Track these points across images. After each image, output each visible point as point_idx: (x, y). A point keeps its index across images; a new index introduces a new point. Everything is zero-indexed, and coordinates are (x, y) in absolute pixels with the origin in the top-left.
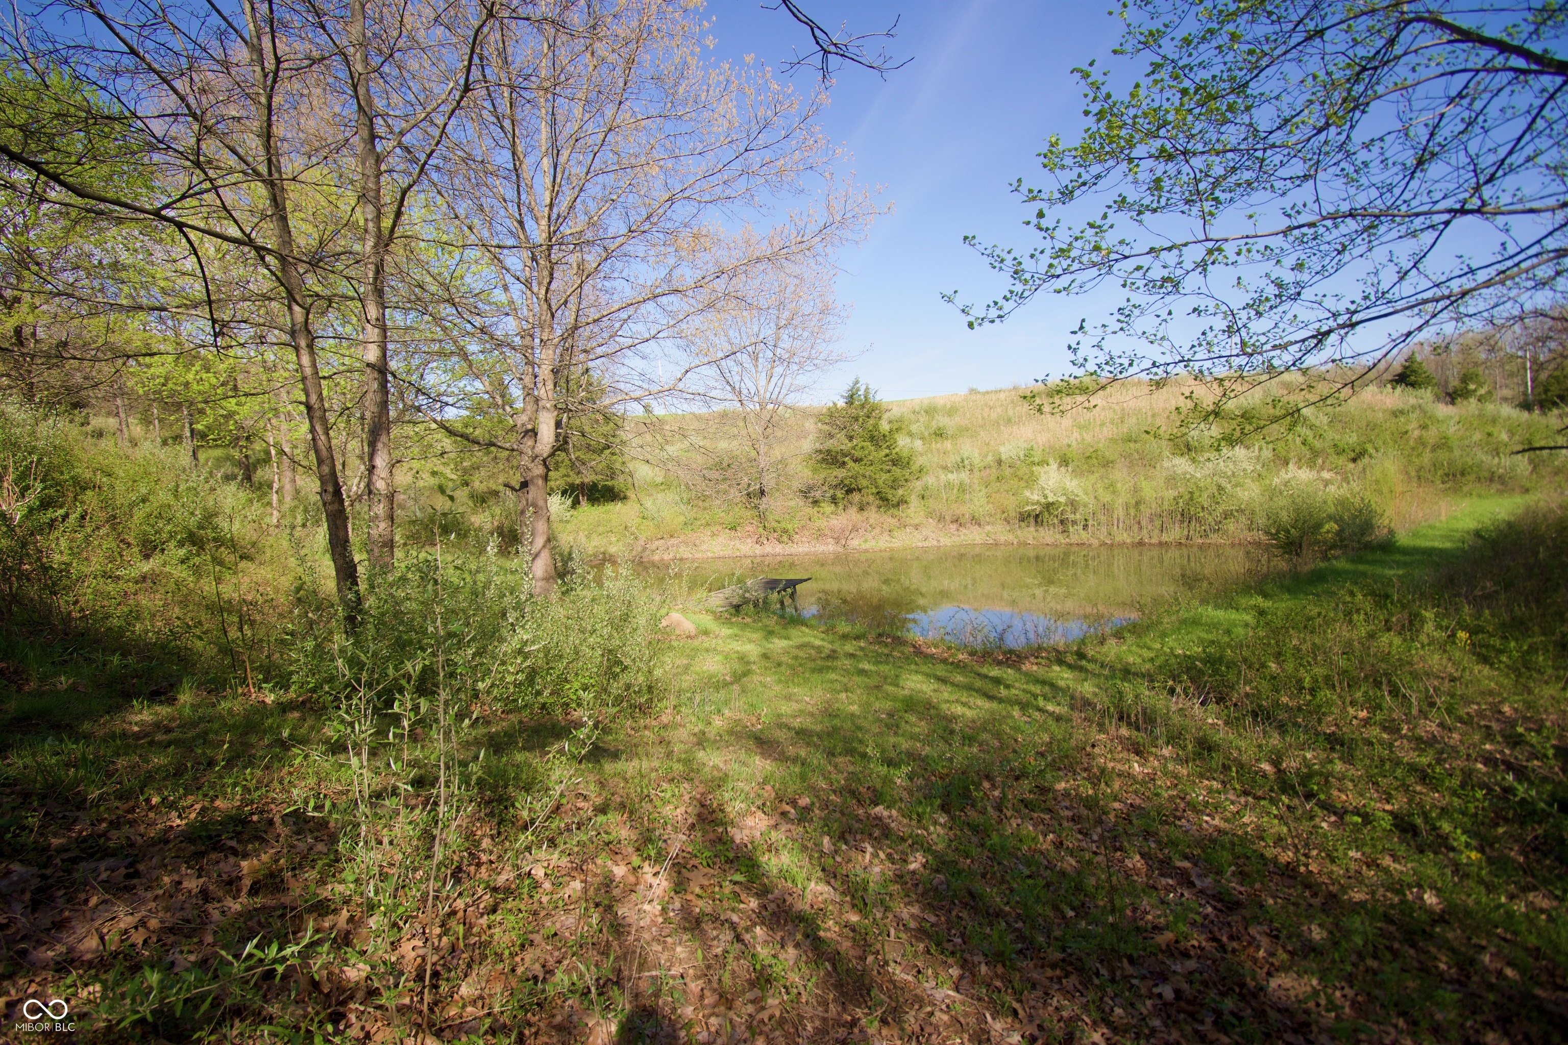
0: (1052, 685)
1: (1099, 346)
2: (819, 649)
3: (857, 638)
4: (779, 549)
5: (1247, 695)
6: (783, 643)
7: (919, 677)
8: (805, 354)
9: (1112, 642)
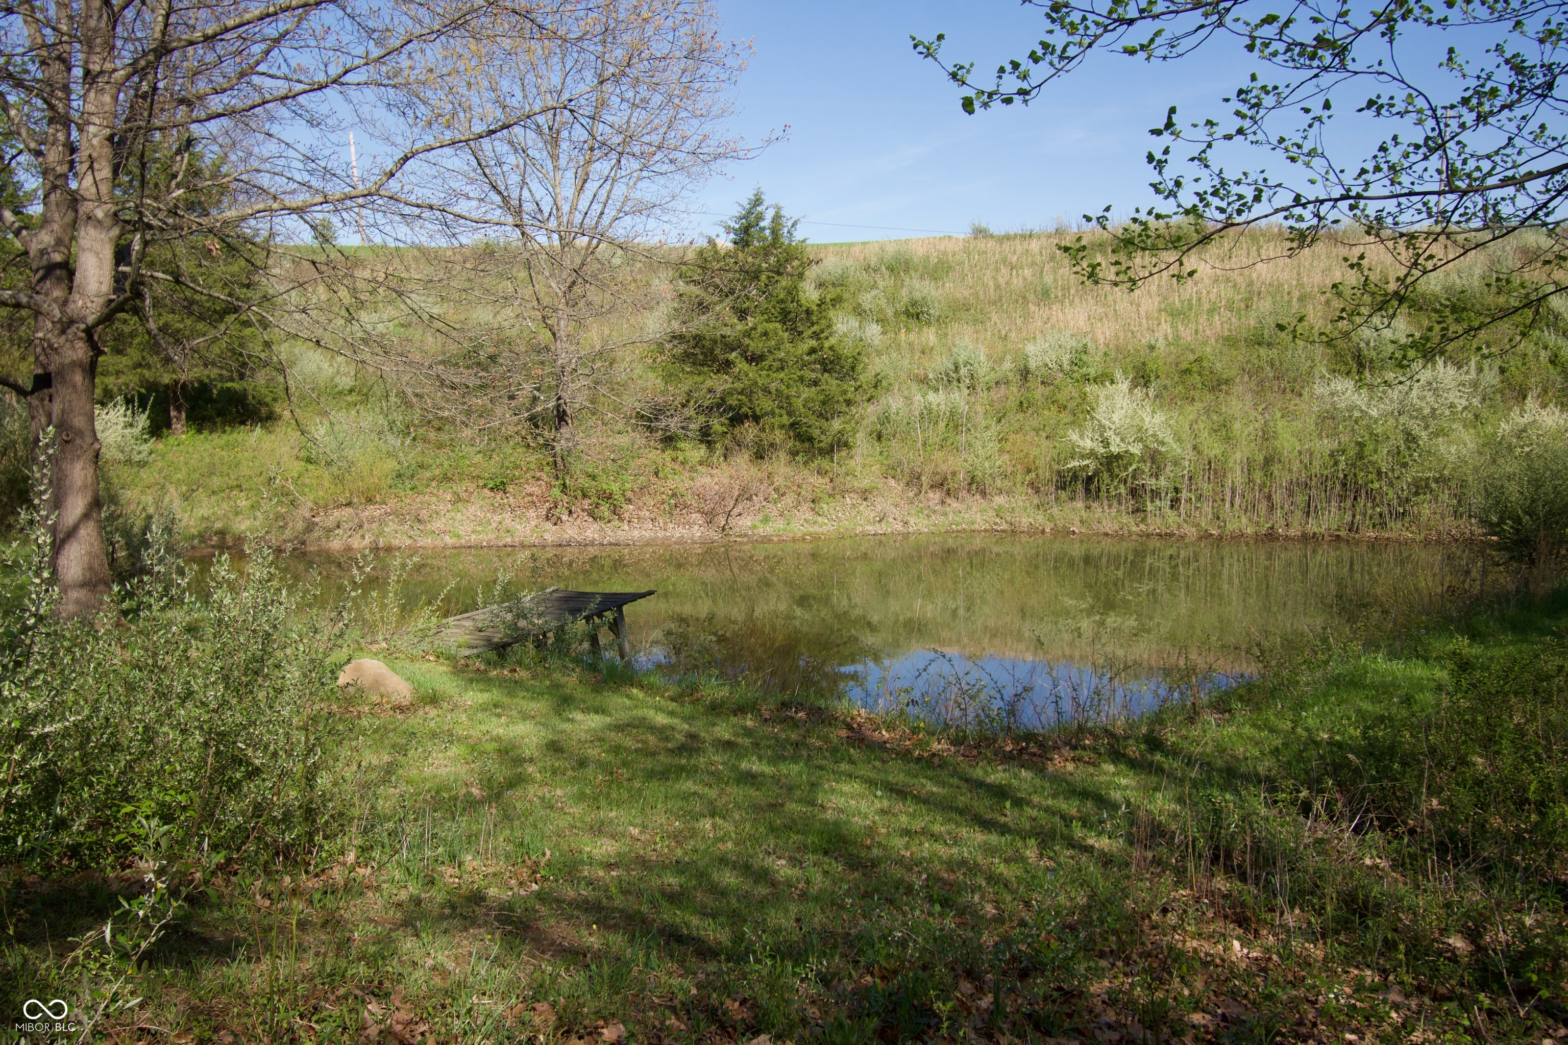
0: (1101, 801)
1: (1201, 159)
2: (663, 733)
3: (740, 710)
4: (592, 531)
5: (1432, 814)
6: (595, 721)
7: (856, 787)
8: (656, 138)
9: (1211, 718)
